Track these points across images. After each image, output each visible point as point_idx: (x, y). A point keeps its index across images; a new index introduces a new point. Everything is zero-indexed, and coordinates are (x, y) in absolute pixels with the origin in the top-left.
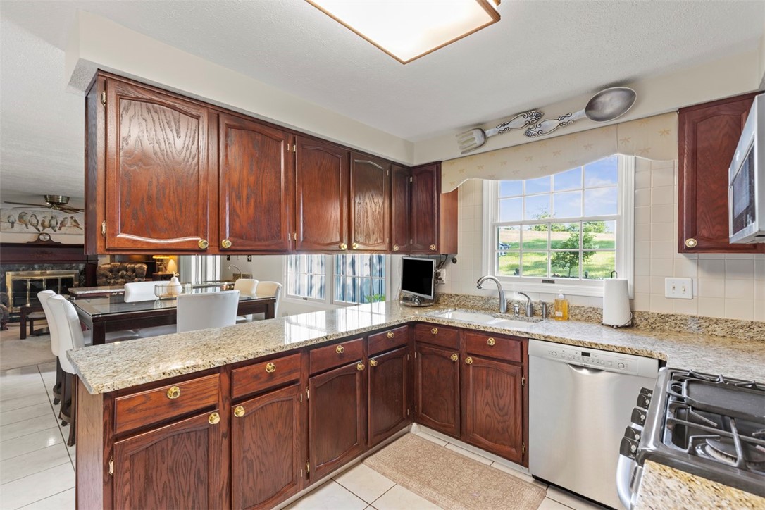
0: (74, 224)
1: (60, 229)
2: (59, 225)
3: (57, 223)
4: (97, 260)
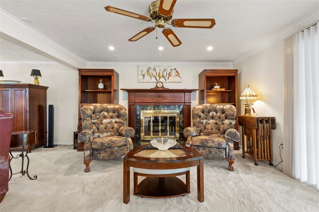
0: (176, 74)
1: (168, 79)
2: (168, 76)
3: (167, 74)
4: (191, 103)
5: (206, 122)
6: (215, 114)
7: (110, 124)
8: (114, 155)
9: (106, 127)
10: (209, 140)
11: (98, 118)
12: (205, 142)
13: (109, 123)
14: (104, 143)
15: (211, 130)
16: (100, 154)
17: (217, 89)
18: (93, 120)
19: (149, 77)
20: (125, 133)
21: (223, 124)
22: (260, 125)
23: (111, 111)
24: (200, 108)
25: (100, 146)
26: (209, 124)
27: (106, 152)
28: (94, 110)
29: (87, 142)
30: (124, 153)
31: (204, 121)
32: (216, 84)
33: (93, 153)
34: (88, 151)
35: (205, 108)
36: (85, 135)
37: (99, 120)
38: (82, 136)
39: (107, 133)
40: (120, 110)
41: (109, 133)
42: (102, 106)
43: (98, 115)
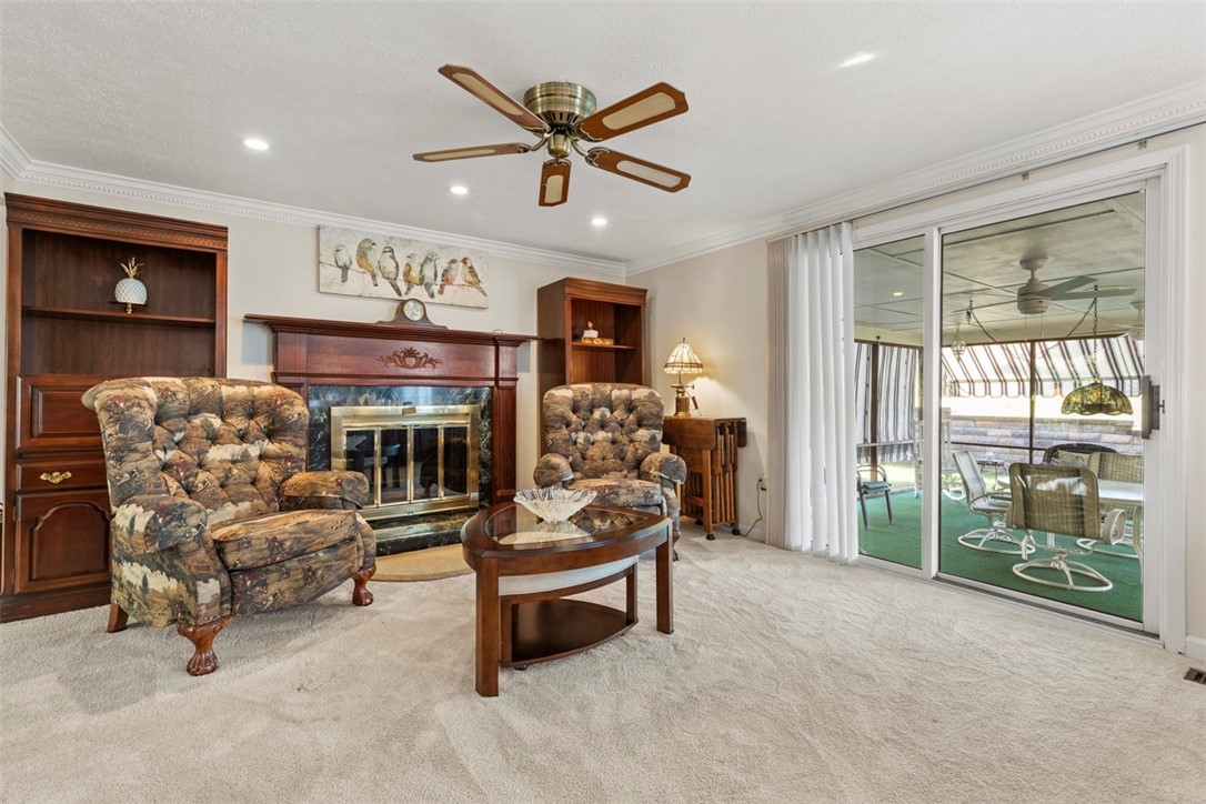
0: (469, 278)
1: (441, 292)
3: (436, 276)
4: (516, 379)
5: (587, 440)
6: (608, 414)
7: (239, 466)
8: (314, 584)
9: (227, 478)
10: (619, 487)
11: (177, 444)
12: (610, 494)
13: (234, 462)
14: (280, 537)
15: (601, 462)
16: (264, 584)
17: (592, 339)
18: (160, 454)
19: (368, 277)
20: (336, 493)
21: (632, 441)
22: (719, 437)
23: (240, 409)
24: (567, 398)
25: (267, 552)
26: (593, 444)
27: (288, 573)
28: (160, 406)
29: (193, 545)
30: (349, 569)
31: (581, 436)
32: (590, 325)
33: (233, 585)
34: (212, 580)
35: (580, 398)
36: (180, 518)
37: (189, 450)
38: (166, 523)
39: (234, 503)
40: (282, 405)
41: (245, 506)
42: (195, 390)
43: (180, 430)
